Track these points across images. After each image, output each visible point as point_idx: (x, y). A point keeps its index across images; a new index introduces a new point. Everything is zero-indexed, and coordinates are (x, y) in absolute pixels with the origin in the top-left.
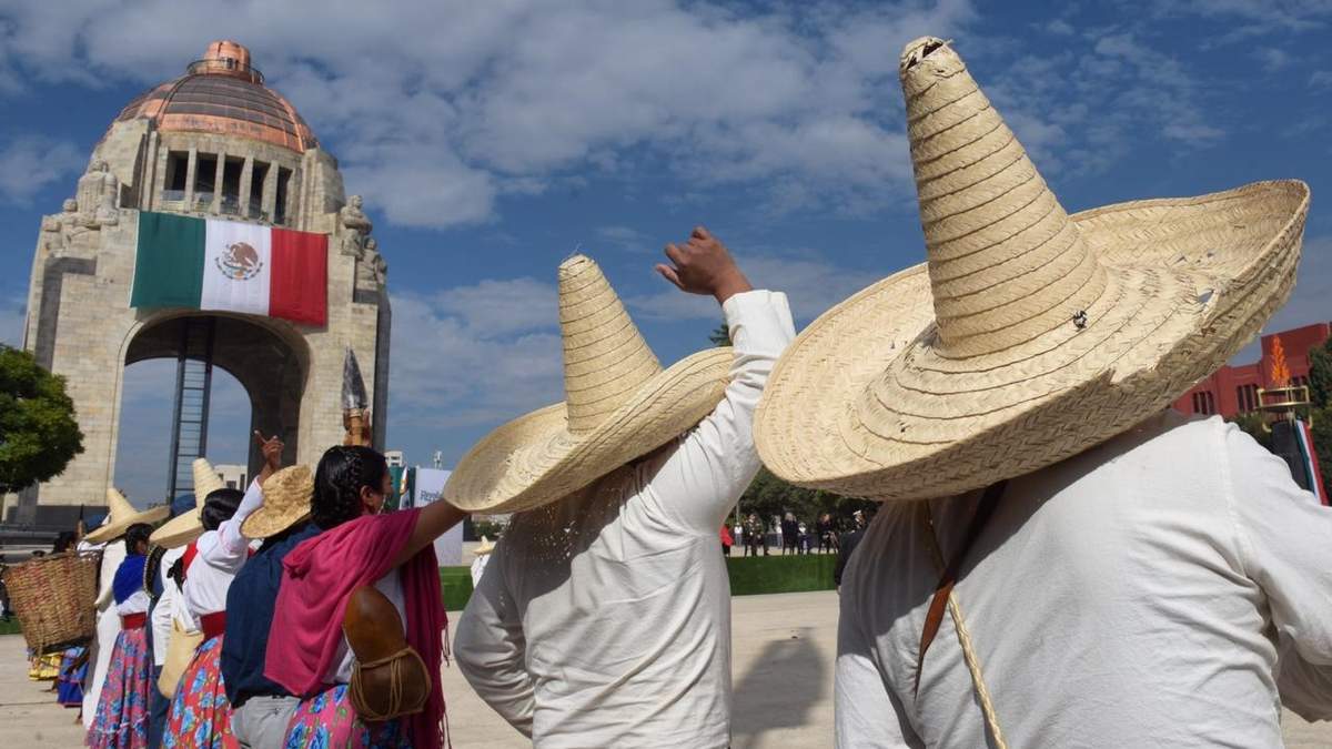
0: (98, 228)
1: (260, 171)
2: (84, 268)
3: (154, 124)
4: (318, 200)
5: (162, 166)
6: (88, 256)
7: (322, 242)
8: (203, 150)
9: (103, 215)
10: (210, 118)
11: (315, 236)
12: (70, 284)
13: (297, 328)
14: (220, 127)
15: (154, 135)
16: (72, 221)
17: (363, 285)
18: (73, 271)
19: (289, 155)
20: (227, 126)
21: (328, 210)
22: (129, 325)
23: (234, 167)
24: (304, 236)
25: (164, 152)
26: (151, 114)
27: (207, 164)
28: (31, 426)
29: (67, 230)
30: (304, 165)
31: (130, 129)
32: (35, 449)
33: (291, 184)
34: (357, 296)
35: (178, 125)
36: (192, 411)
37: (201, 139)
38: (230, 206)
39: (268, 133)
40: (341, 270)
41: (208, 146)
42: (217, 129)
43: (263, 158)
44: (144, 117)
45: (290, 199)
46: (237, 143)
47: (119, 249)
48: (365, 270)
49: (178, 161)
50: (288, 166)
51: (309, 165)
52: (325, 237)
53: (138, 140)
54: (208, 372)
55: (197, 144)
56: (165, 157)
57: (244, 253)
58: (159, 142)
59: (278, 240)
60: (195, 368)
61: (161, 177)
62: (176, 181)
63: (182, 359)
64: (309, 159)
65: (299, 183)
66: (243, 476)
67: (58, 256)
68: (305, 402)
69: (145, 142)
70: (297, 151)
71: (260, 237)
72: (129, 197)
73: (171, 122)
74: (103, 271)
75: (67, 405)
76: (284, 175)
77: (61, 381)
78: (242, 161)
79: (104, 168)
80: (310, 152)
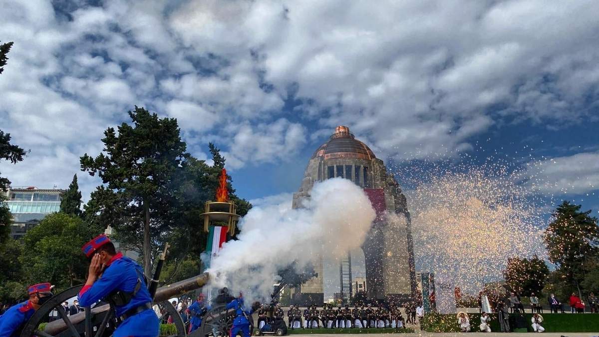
0: (309, 196)
1: (357, 169)
3: (322, 158)
4: (378, 177)
5: (326, 172)
7: (382, 192)
8: (338, 165)
10: (339, 153)
11: (379, 190)
14: (343, 156)
15: (323, 162)
16: (301, 194)
17: (398, 206)
19: (366, 162)
20: (345, 155)
21: (382, 180)
23: (349, 168)
24: (375, 190)
25: (326, 167)
26: (321, 155)
27: (340, 168)
29: (301, 198)
30: (372, 165)
31: (315, 161)
33: (368, 172)
34: (397, 211)
35: (329, 157)
37: (337, 161)
39: (359, 155)
40: (390, 202)
41: (340, 163)
42: (342, 157)
43: (358, 164)
44: (319, 156)
45: (369, 177)
46: (348, 160)
48: (398, 201)
49: (331, 169)
50: (367, 166)
51: (374, 165)
53: (318, 165)
55: (336, 163)
56: (327, 169)
58: (324, 164)
61: (326, 176)
64: (373, 162)
65: (371, 171)
66: (364, 282)
69: (320, 164)
70: (369, 160)
76: (365, 168)
78: (351, 166)
79: (309, 175)
80: (373, 160)
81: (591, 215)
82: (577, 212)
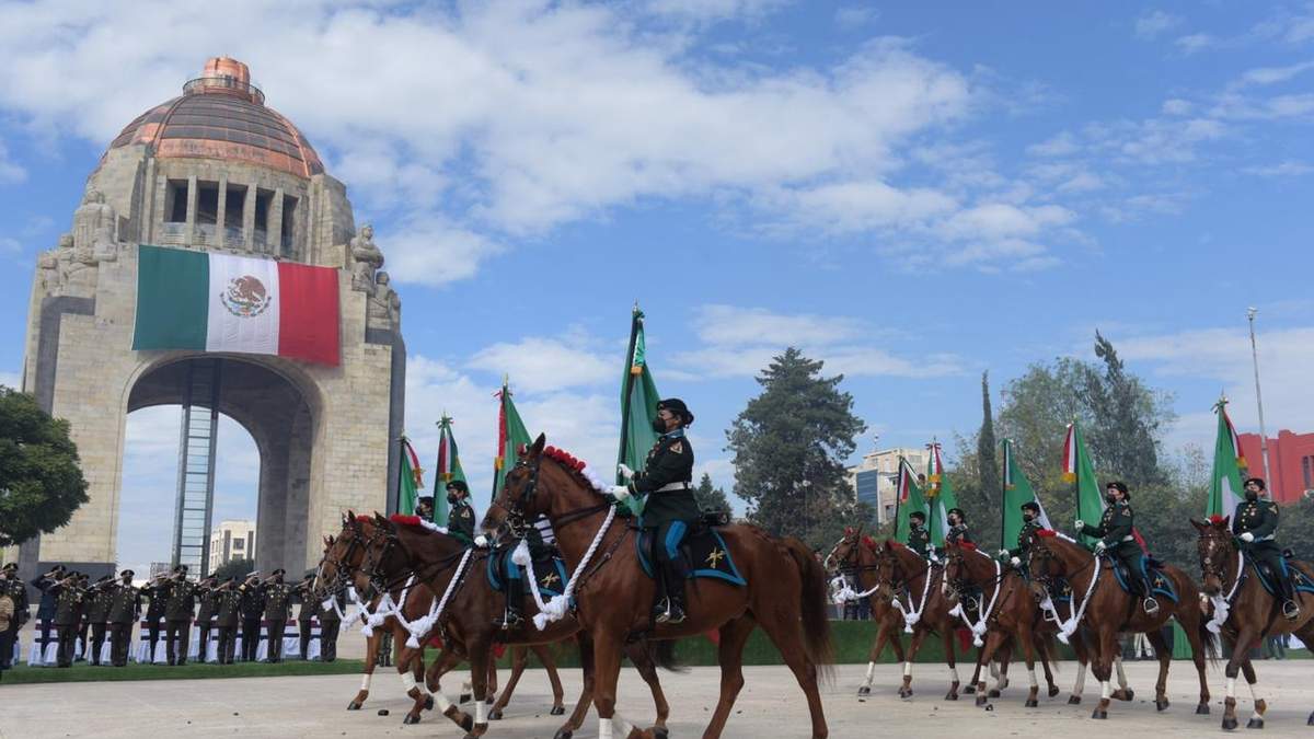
0: (96, 264)
1: (264, 199)
2: (84, 307)
3: (151, 149)
4: (326, 231)
5: (161, 195)
6: (86, 294)
7: (333, 275)
8: (202, 178)
9: (100, 251)
10: (210, 143)
11: (324, 270)
12: (68, 325)
13: (307, 371)
14: (221, 152)
15: (151, 162)
16: (68, 257)
17: (376, 323)
18: (71, 311)
19: (294, 182)
20: (228, 151)
21: (337, 242)
22: (132, 368)
23: (236, 196)
24: (312, 269)
25: (163, 179)
26: (147, 139)
27: (208, 193)
28: (35, 473)
29: (63, 267)
30: (310, 192)
31: (125, 156)
32: (39, 498)
33: (297, 214)
34: (370, 336)
35: (176, 151)
37: (201, 166)
38: (234, 246)
39: (272, 158)
40: (354, 308)
41: (208, 173)
42: (218, 155)
43: (266, 186)
44: (140, 143)
45: (297, 230)
46: (239, 170)
47: (119, 289)
48: (378, 309)
49: (178, 190)
50: (295, 193)
51: (316, 193)
52: (334, 272)
53: (135, 168)
54: (214, 418)
55: (197, 170)
56: (164, 186)
57: (251, 287)
58: (157, 170)
59: (289, 276)
60: (201, 414)
61: (161, 208)
62: (177, 213)
63: (187, 406)
64: (316, 185)
65: (306, 213)
66: (251, 534)
67: (56, 294)
68: (316, 451)
69: (142, 170)
70: (303, 178)
71: (267, 273)
72: (127, 230)
73: (170, 147)
74: (102, 310)
75: (70, 451)
76: (289, 203)
77: (64, 426)
78: (246, 188)
79: (100, 198)
80: (316, 178)
81: (840, 389)
82: (812, 376)
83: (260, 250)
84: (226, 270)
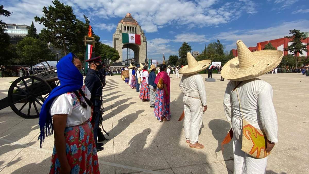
0: (118, 35)
1: (133, 28)
2: (118, 39)
3: (122, 23)
4: (139, 31)
5: (124, 28)
6: (118, 38)
7: (140, 36)
9: (119, 34)
10: (128, 22)
11: (139, 35)
12: (116, 41)
13: (138, 45)
17: (144, 40)
18: (116, 39)
19: (136, 26)
20: (130, 23)
21: (140, 32)
22: (122, 45)
23: (131, 28)
24: (138, 35)
25: (124, 26)
26: (122, 22)
27: (128, 27)
28: (115, 55)
29: (115, 35)
32: (116, 57)
33: (136, 29)
34: (144, 41)
35: (125, 23)
36: (129, 53)
38: (130, 32)
39: (134, 23)
40: (142, 38)
41: (128, 25)
43: (133, 26)
45: (136, 31)
46: (131, 25)
47: (121, 37)
48: (144, 39)
49: (125, 27)
50: (136, 27)
51: (138, 27)
52: (140, 35)
53: (121, 25)
54: (130, 49)
57: (132, 37)
58: (123, 25)
59: (136, 35)
60: (129, 49)
61: (124, 29)
62: (125, 30)
63: (127, 48)
65: (137, 29)
67: (115, 38)
68: (139, 53)
71: (134, 35)
72: (121, 31)
73: (124, 23)
74: (119, 39)
75: (118, 53)
76: (136, 28)
77: (117, 51)
78: (131, 27)
79: (118, 28)
80: (138, 25)
81: (190, 46)
82: (187, 45)
83: (133, 33)
84: (130, 35)
